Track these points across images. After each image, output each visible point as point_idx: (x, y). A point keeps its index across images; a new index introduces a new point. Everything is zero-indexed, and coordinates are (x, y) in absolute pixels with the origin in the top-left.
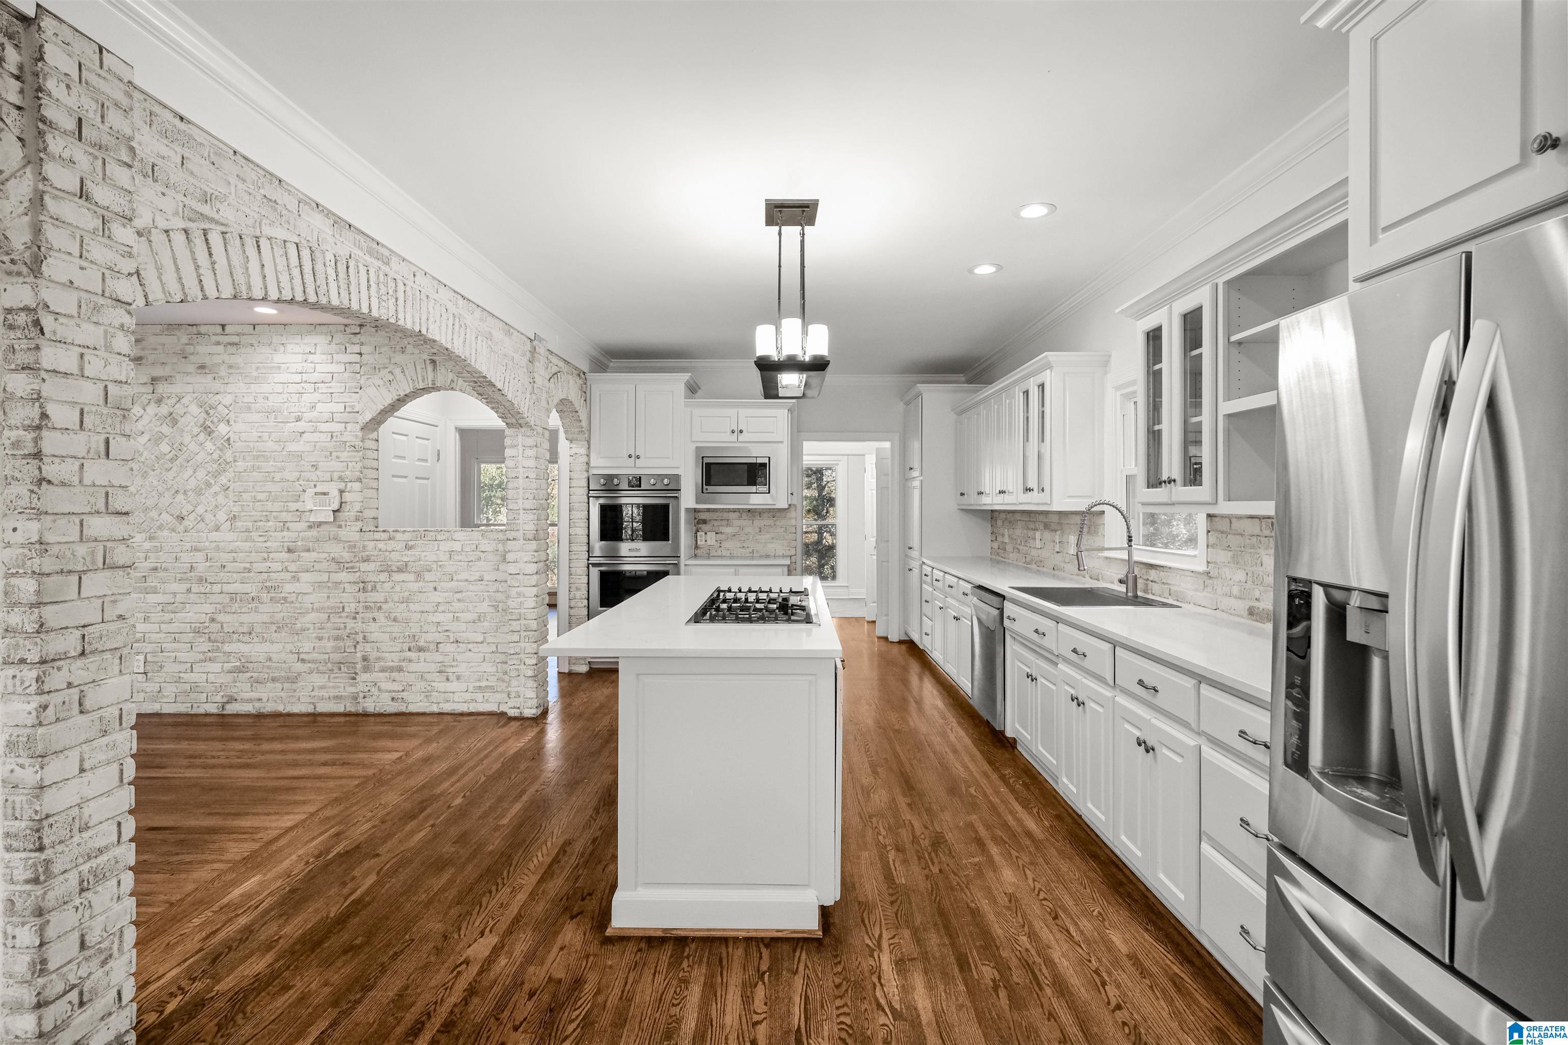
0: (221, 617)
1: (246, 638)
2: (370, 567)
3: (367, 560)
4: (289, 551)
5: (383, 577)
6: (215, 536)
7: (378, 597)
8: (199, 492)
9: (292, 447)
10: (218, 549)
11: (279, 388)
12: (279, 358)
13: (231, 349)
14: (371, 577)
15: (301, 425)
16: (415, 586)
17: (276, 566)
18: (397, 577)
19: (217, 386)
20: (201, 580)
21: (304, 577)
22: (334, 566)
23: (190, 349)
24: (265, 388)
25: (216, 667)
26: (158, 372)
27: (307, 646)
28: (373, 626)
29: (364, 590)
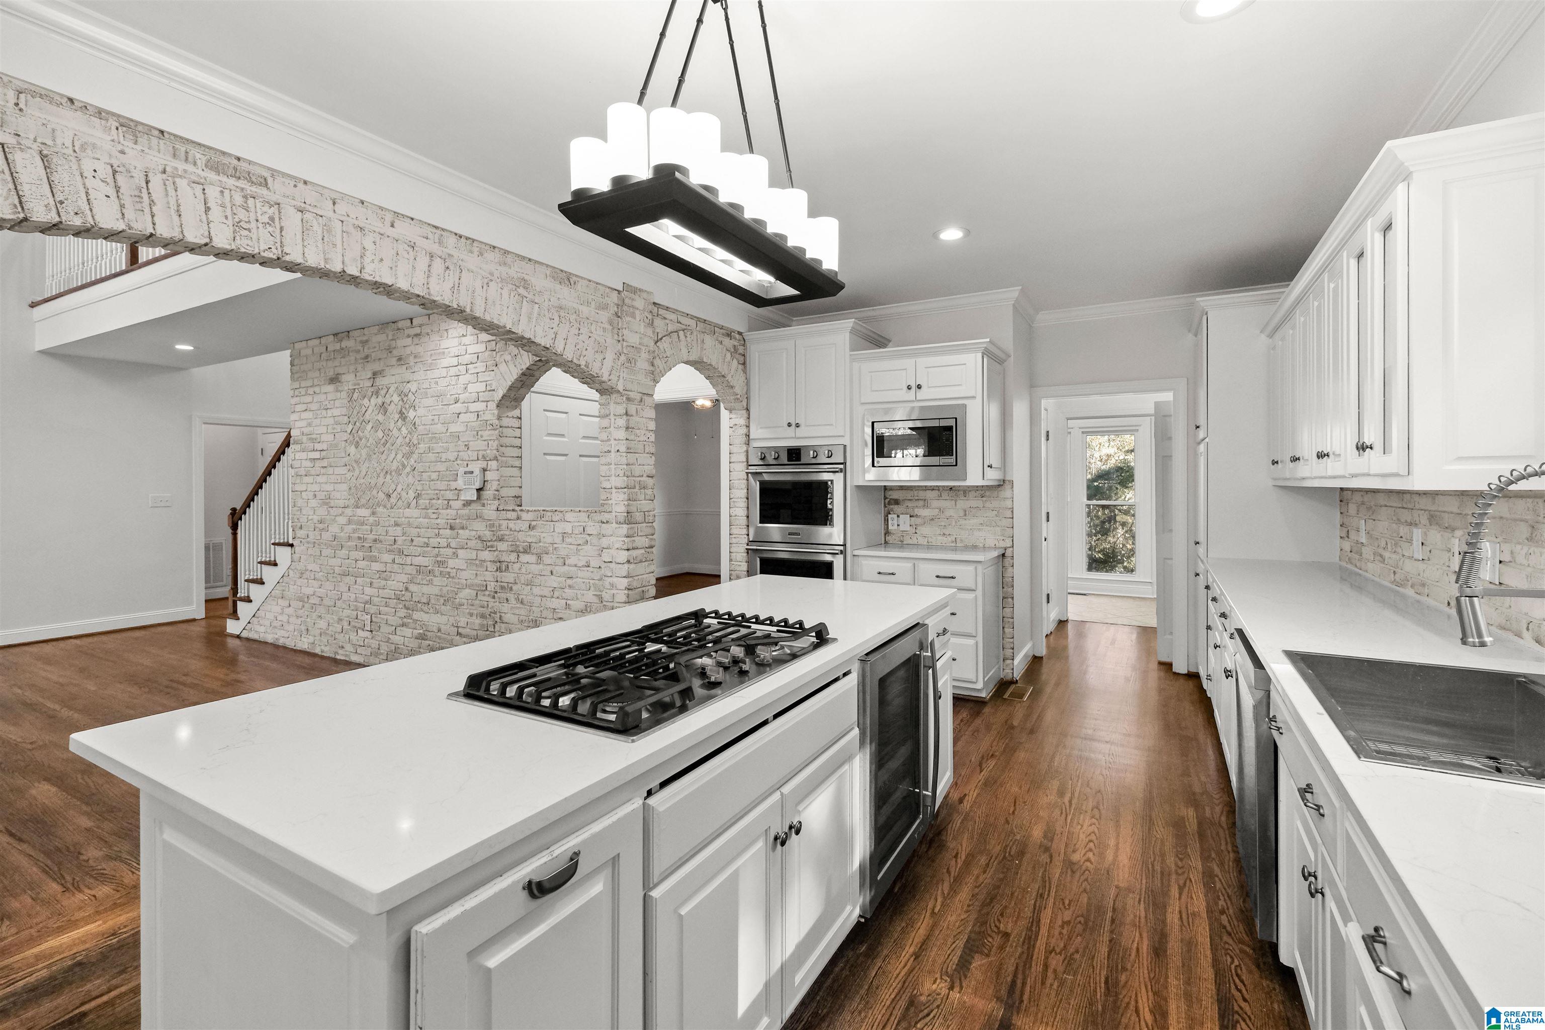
0: (412, 587)
1: (425, 608)
2: (502, 546)
3: (501, 539)
4: (452, 528)
5: (513, 557)
6: (408, 512)
7: (508, 577)
8: (398, 472)
9: (453, 428)
10: (409, 524)
11: (444, 372)
12: (445, 344)
13: (416, 340)
14: (505, 557)
15: (459, 407)
16: (535, 568)
17: (443, 542)
18: (525, 558)
19: (408, 376)
20: (401, 552)
21: (461, 553)
22: (479, 545)
23: (393, 344)
24: (436, 373)
25: (408, 632)
26: (377, 367)
27: (462, 621)
28: (505, 607)
29: (499, 569)
